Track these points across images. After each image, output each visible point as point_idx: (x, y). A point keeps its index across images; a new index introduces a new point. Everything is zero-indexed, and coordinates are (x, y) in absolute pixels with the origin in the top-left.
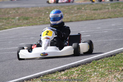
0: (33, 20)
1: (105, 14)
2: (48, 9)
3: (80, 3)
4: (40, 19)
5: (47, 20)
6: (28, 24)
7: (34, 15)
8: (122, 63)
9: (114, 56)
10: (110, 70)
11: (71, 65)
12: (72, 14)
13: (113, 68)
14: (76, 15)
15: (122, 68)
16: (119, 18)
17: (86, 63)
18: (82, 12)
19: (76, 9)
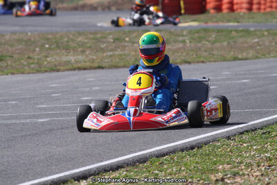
0: (15, 62)
1: (176, 54)
2: (48, 39)
4: (31, 61)
5: (45, 63)
6: (3, 71)
7: (18, 52)
8: (216, 164)
9: (198, 148)
10: (190, 180)
11: (103, 166)
12: (103, 50)
13: (195, 176)
14: (111, 53)
15: (215, 176)
16: (208, 63)
17: (135, 163)
18: (125, 46)
19: (112, 41)
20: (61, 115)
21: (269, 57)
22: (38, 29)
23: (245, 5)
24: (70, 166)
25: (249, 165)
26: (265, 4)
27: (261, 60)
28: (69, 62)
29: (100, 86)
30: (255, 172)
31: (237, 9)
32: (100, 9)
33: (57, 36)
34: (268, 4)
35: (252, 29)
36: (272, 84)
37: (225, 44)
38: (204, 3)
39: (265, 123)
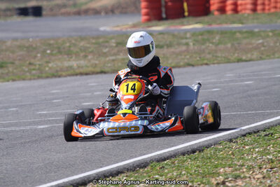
0: (16, 69)
1: (180, 57)
2: (50, 45)
3: (124, 30)
4: (32, 67)
5: (47, 69)
6: (3, 78)
7: (19, 58)
8: (217, 168)
9: (200, 151)
10: (190, 184)
11: (102, 172)
12: (105, 55)
13: (196, 180)
14: (114, 58)
15: (216, 180)
16: (212, 65)
17: (135, 168)
19: (114, 45)
21: (274, 58)
23: (249, 6)
24: (69, 173)
25: (250, 168)
26: (269, 5)
27: (265, 61)
28: (71, 67)
30: (256, 175)
31: (241, 11)
33: (60, 41)
34: (273, 5)
35: (256, 30)
36: (274, 85)
37: (229, 45)
38: (207, 5)
39: (268, 125)
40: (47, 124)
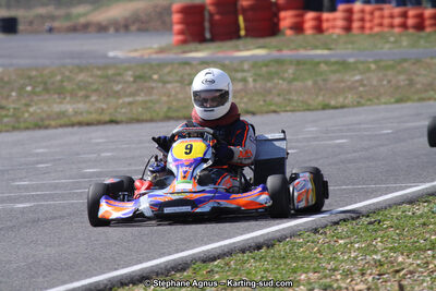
2: (30, 78)
3: (146, 57)
4: (4, 112)
5: (26, 115)
8: (295, 272)
9: (268, 247)
12: (117, 95)
14: (130, 99)
16: (283, 114)
17: (169, 271)
18: (153, 88)
19: (131, 79)
20: (52, 197)
21: (379, 104)
22: (14, 61)
23: (340, 23)
24: (67, 278)
25: (348, 274)
26: (371, 21)
27: (365, 108)
28: (62, 114)
29: (112, 150)
30: (357, 284)
31: (328, 29)
32: (112, 30)
33: (46, 72)
34: (377, 21)
35: (351, 60)
36: (382, 145)
37: (310, 83)
38: (275, 20)
39: (373, 208)
40: (29, 201)
